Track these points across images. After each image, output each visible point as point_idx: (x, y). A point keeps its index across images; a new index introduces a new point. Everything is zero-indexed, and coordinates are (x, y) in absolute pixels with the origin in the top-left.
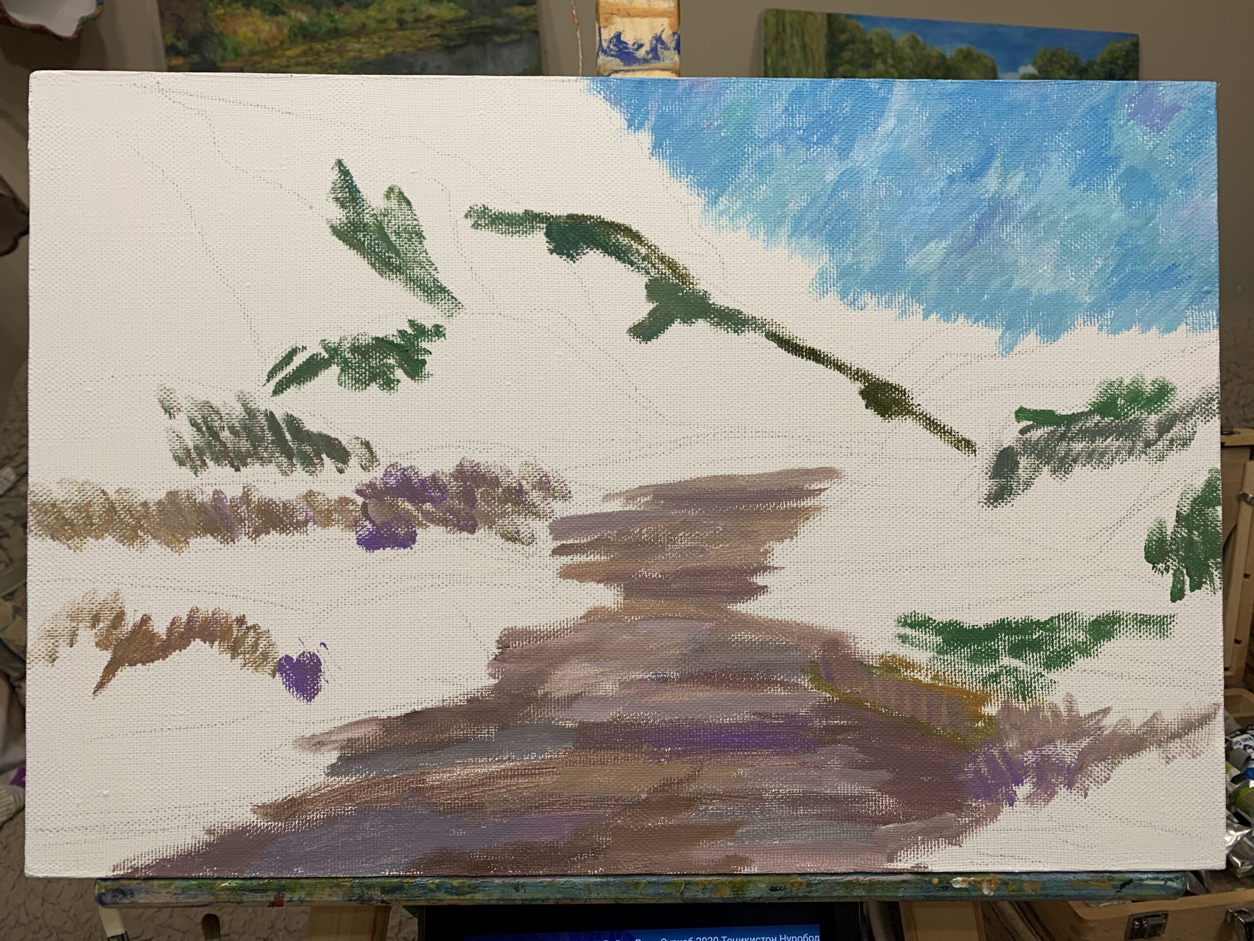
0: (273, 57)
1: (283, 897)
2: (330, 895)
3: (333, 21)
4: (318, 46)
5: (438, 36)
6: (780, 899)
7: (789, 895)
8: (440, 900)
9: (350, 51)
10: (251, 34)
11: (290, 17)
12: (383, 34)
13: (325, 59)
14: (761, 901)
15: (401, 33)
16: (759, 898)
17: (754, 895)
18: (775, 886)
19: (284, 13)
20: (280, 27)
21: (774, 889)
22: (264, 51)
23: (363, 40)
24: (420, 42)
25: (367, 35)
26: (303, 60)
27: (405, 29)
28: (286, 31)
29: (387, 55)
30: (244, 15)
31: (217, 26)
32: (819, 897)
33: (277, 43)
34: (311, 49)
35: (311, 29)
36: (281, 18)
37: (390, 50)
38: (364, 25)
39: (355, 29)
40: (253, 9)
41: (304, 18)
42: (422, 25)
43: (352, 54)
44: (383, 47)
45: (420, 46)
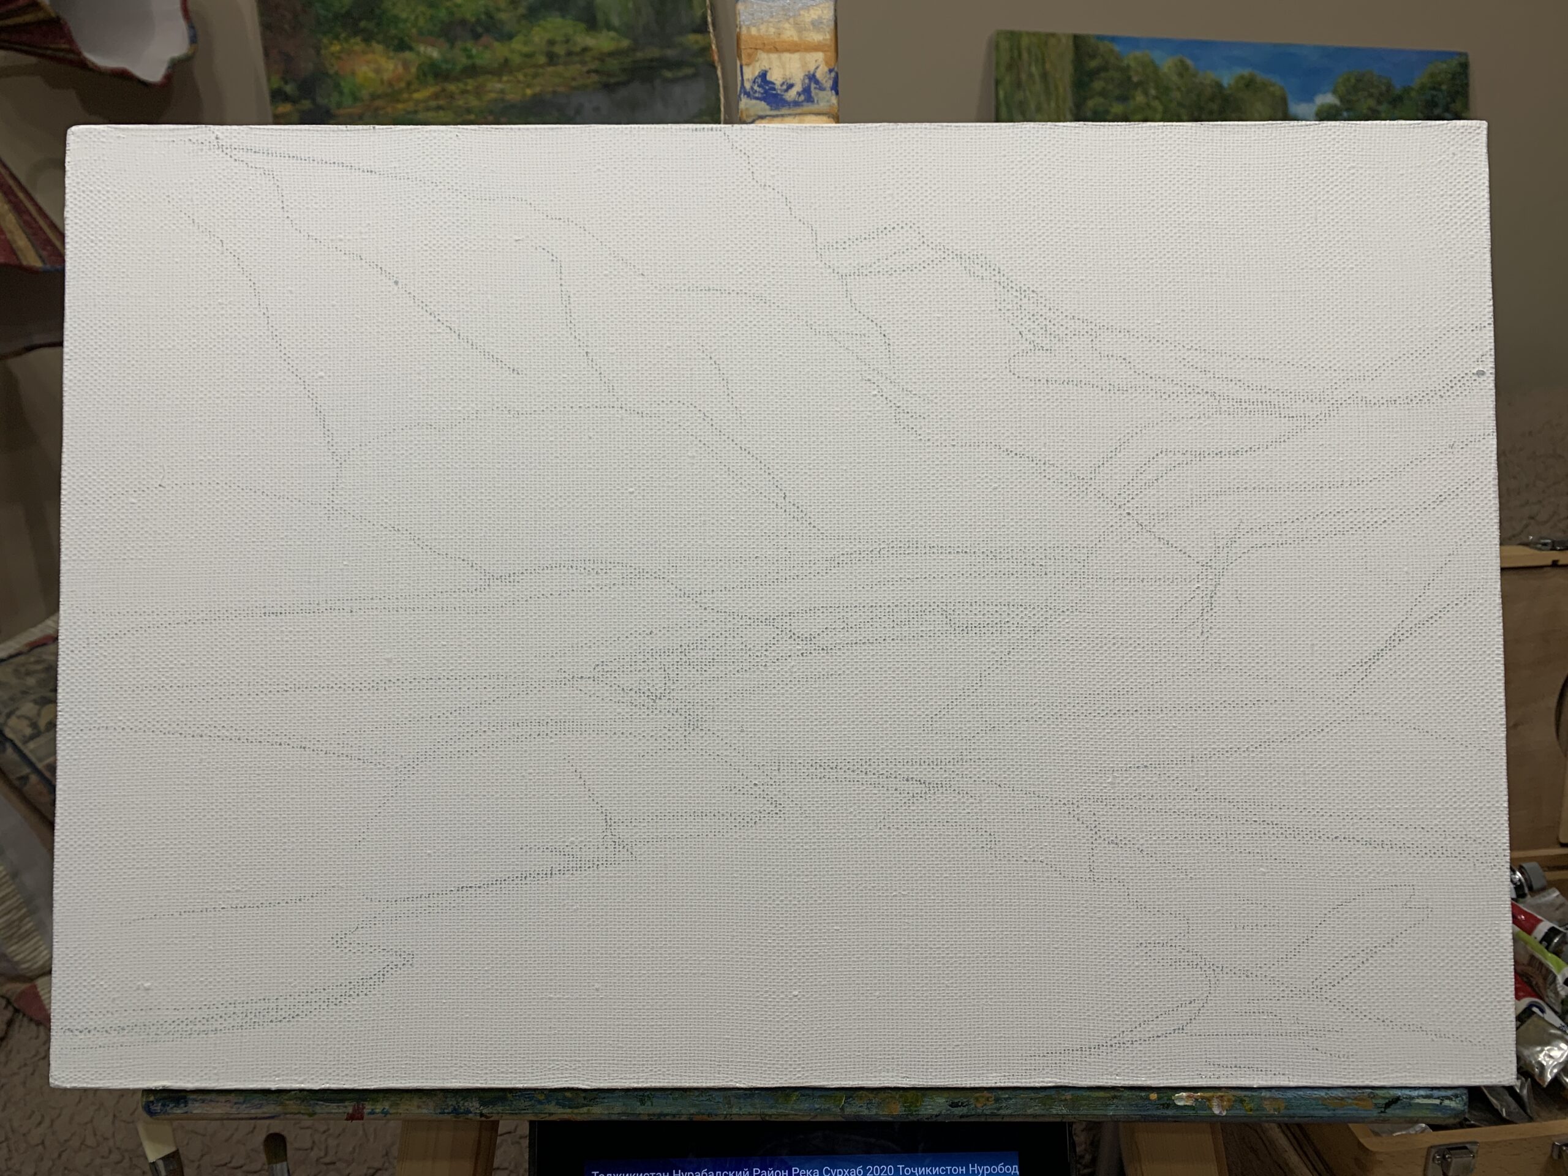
0: (398, 101)
1: (364, 1108)
2: (419, 1107)
3: (470, 57)
4: (452, 87)
5: (596, 71)
6: (962, 1117)
7: (973, 1113)
8: (551, 1114)
9: (490, 91)
10: (372, 75)
11: (418, 53)
12: (531, 71)
13: (461, 103)
14: (940, 1119)
15: (550, 69)
16: (937, 1116)
17: (930, 1111)
18: (956, 1101)
19: (411, 49)
20: (406, 65)
21: (954, 1105)
22: (387, 94)
23: (505, 78)
24: (574, 79)
25: (511, 72)
26: (433, 103)
27: (555, 65)
28: (413, 70)
29: (534, 95)
30: (364, 53)
31: (332, 65)
32: (1011, 1115)
33: (403, 85)
34: (444, 90)
35: (444, 66)
36: (407, 55)
37: (538, 89)
38: (506, 60)
39: (496, 65)
40: (374, 44)
41: (435, 54)
42: (576, 59)
43: (493, 95)
44: (529, 86)
45: (574, 84)
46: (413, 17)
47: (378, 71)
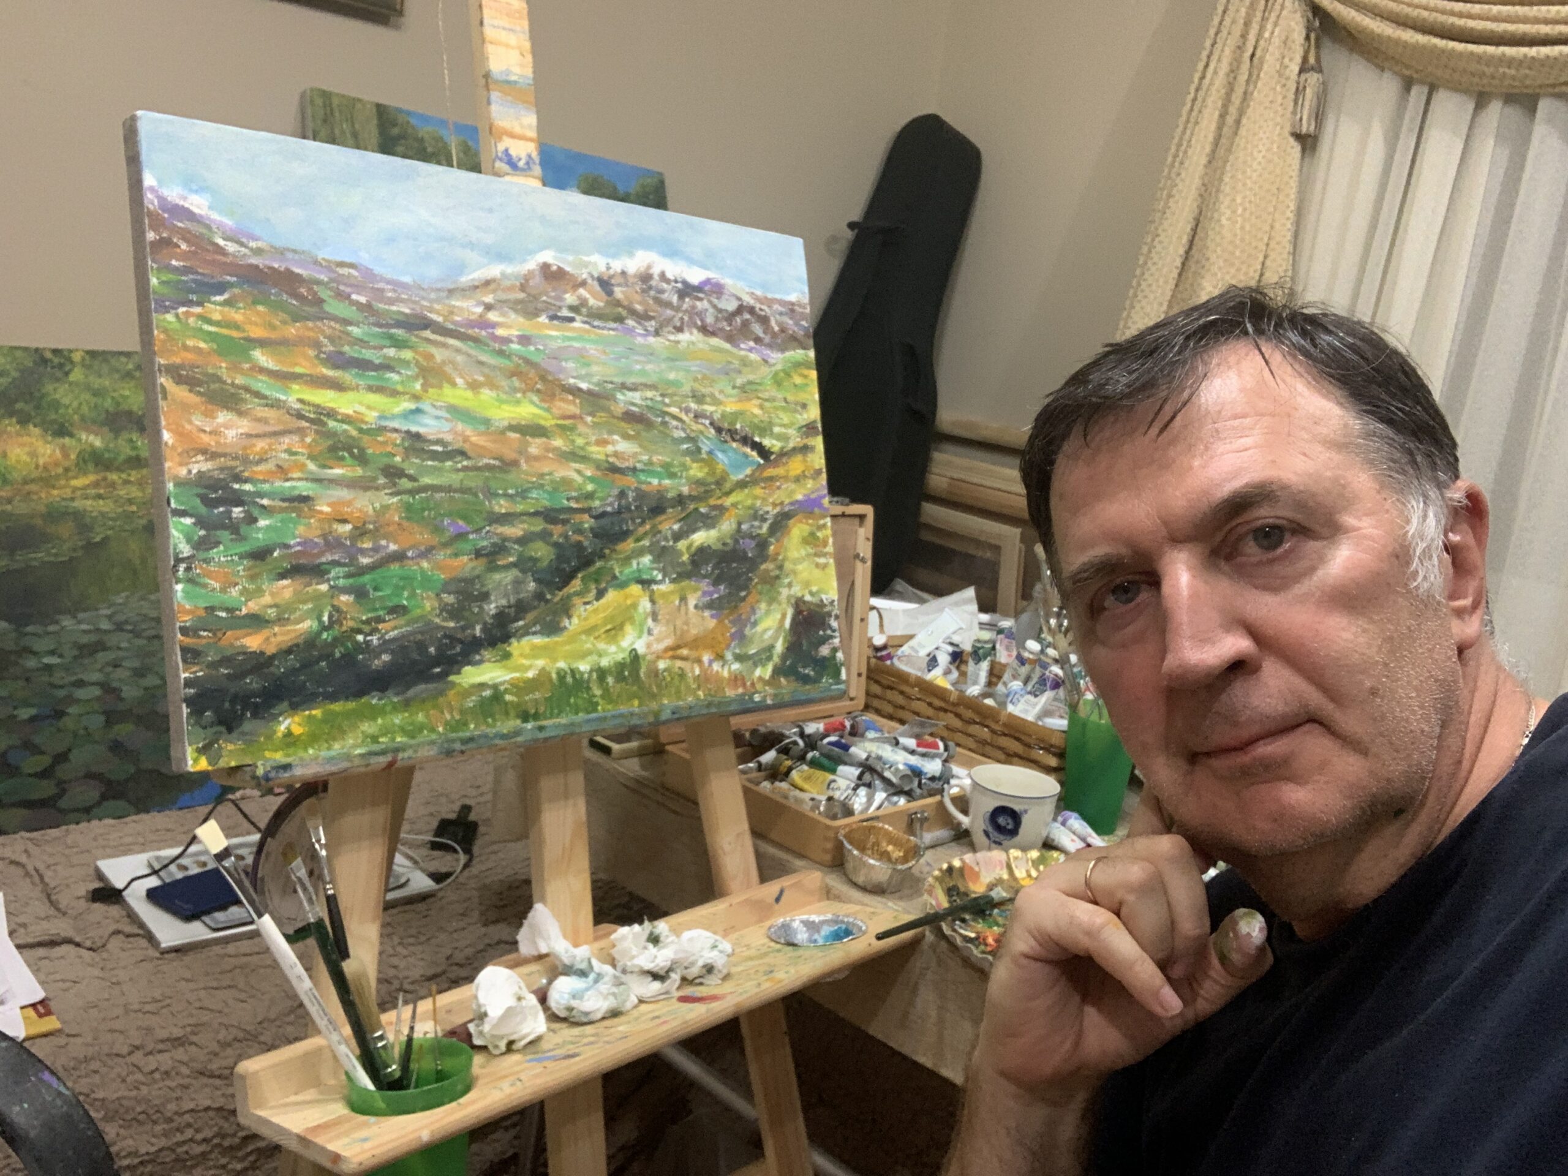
0: (54, 487)
3: (134, 448)
4: (113, 476)
10: (25, 458)
11: (80, 440)
13: (122, 493)
19: (71, 435)
20: (64, 450)
22: (41, 479)
26: (93, 492)
28: (73, 456)
30: (18, 434)
33: (60, 470)
34: (105, 479)
35: (107, 455)
36: (67, 440)
40: (31, 427)
41: (98, 443)
46: (75, 404)
47: (33, 454)
